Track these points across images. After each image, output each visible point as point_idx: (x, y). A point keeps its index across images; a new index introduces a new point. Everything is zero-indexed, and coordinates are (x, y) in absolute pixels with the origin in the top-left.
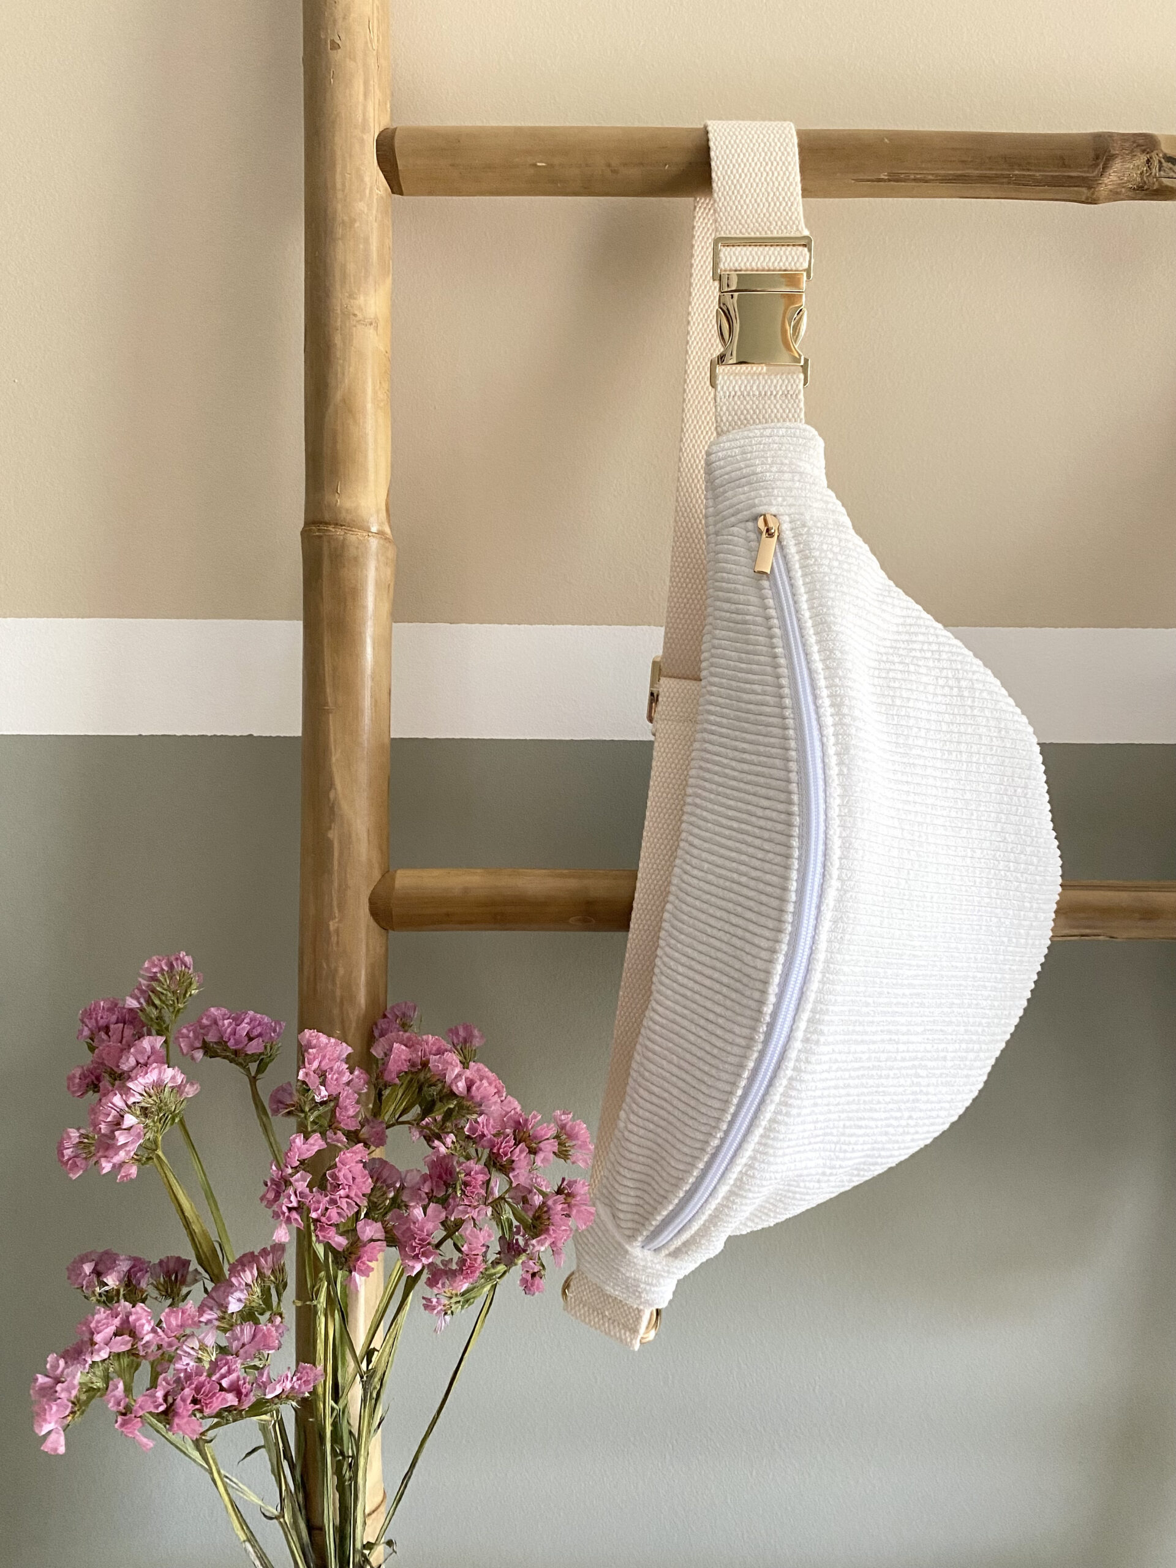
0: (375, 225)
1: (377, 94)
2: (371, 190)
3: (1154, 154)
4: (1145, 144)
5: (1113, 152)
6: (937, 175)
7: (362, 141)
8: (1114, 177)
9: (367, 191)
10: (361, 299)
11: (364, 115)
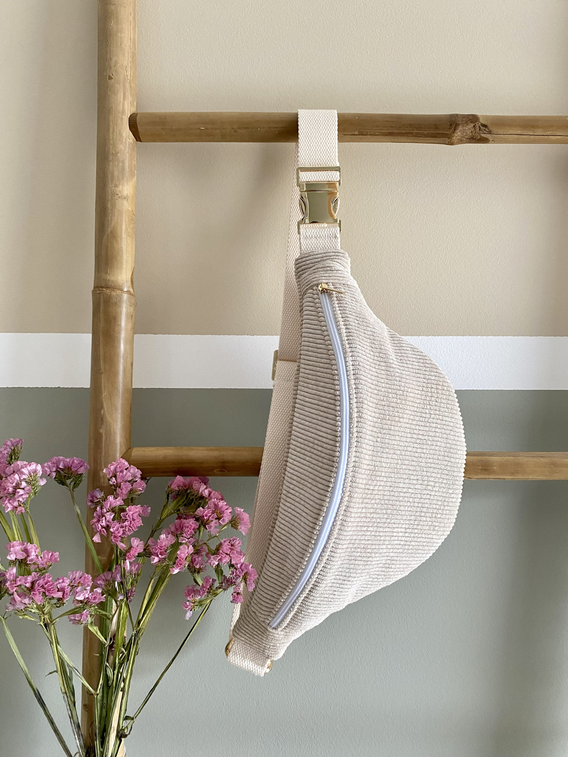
0: (128, 155)
1: (129, 98)
2: (126, 140)
3: (476, 123)
4: (473, 119)
5: (458, 122)
6: (380, 133)
7: (122, 118)
8: (459, 134)
9: (124, 141)
10: (121, 187)
11: (123, 107)
